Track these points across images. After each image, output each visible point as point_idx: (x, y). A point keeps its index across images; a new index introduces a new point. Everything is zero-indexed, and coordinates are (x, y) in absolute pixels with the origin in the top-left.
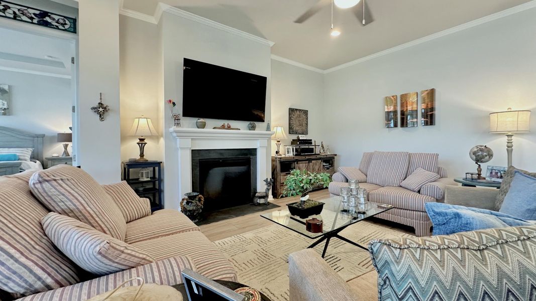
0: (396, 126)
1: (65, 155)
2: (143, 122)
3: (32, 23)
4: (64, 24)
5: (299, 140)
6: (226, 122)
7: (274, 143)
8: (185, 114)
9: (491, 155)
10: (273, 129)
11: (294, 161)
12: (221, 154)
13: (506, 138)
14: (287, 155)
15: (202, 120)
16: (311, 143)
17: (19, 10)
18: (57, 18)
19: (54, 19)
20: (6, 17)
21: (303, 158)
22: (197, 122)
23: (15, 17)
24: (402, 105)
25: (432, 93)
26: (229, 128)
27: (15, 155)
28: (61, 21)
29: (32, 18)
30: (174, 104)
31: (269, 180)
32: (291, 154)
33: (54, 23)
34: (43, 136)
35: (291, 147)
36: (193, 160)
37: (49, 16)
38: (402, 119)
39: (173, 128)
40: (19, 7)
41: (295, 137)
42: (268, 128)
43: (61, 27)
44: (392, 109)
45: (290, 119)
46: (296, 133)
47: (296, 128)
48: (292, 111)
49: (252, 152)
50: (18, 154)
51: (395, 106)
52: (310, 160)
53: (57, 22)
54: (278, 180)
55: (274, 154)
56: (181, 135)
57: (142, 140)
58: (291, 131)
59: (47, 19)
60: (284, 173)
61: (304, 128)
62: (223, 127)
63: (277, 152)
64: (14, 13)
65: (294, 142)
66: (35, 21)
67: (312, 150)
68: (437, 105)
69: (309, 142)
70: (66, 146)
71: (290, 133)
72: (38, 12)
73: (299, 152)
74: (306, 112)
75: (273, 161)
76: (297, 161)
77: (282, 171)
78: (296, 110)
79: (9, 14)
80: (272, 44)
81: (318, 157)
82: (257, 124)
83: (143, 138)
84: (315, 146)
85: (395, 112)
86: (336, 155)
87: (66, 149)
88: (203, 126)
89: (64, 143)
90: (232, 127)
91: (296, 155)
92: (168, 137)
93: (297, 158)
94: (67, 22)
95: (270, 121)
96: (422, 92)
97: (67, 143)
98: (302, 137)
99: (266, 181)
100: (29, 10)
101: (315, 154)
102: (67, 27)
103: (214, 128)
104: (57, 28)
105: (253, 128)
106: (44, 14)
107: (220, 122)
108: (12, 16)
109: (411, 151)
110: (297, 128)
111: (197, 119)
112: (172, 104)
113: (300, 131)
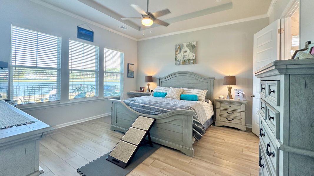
1: (229, 98)
27: (196, 96)
34: (214, 79)
50: (198, 95)
70: (230, 89)
87: (230, 92)
89: (229, 86)
97: (231, 86)
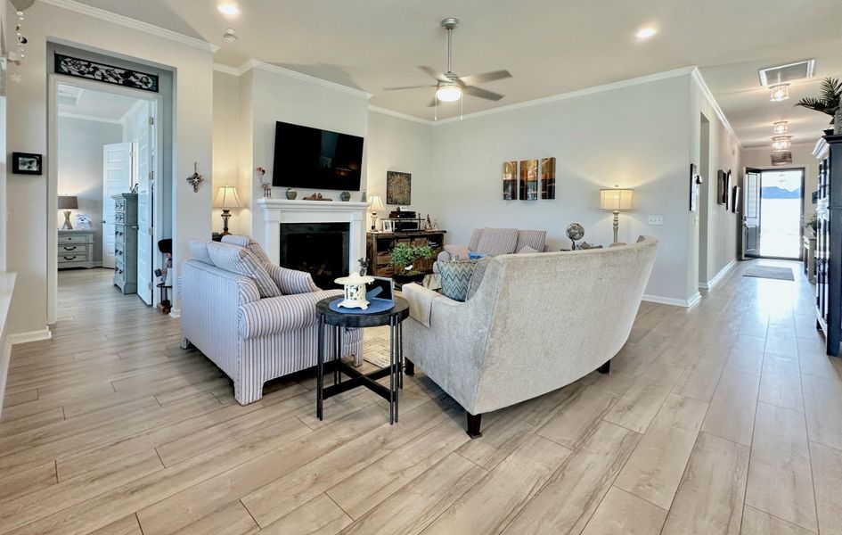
0: (514, 197)
1: (66, 227)
2: (230, 191)
3: (118, 84)
4: (146, 84)
5: (399, 212)
6: (317, 192)
7: (369, 215)
8: (275, 184)
9: (582, 234)
10: (369, 200)
11: (393, 239)
12: (311, 228)
13: (613, 216)
14: (385, 231)
15: (293, 190)
16: (414, 216)
17: (107, 71)
18: (140, 76)
19: (137, 78)
20: (95, 79)
21: (405, 235)
22: (287, 193)
23: (103, 79)
24: (522, 174)
25: (551, 163)
26: (320, 198)
28: (144, 80)
29: (117, 79)
30: (264, 171)
31: (364, 260)
32: (390, 230)
33: (138, 83)
35: (390, 221)
36: (281, 235)
37: (134, 75)
38: (522, 190)
39: (263, 200)
40: (107, 68)
41: (394, 208)
42: (364, 199)
43: (144, 87)
44: (509, 177)
45: (388, 184)
46: (396, 203)
47: (395, 197)
48: (391, 174)
49: (345, 227)
51: (514, 173)
52: (412, 238)
53: (141, 81)
54: (374, 260)
55: (369, 229)
56: (270, 206)
57: (226, 212)
58: (390, 201)
59: (132, 78)
60: (382, 253)
61: (405, 196)
62: (314, 198)
63: (373, 228)
64: (102, 74)
65: (393, 215)
66: (121, 82)
67: (415, 225)
68: (557, 176)
69: (412, 215)
71: (387, 203)
72: (123, 72)
73: (399, 227)
74: (408, 176)
75: (368, 238)
76: (397, 239)
77: (379, 250)
78: (397, 173)
79: (98, 75)
80: (369, 96)
81: (423, 233)
82: (352, 193)
83: (227, 209)
84: (420, 219)
85: (514, 182)
86: (445, 232)
87: (69, 219)
88: (293, 196)
89: (66, 210)
90: (323, 197)
91: (396, 231)
92: (256, 209)
93: (396, 234)
94: (150, 81)
95: (366, 190)
96: (543, 160)
97: (69, 210)
98: (403, 209)
99: (361, 261)
100: (116, 70)
101: (420, 230)
102: (150, 86)
103: (305, 199)
104: (141, 88)
105: (347, 198)
106: (129, 73)
107: (310, 192)
108: (100, 78)
109: (521, 228)
110: (397, 197)
111: (287, 188)
112: (261, 173)
113: (400, 201)
